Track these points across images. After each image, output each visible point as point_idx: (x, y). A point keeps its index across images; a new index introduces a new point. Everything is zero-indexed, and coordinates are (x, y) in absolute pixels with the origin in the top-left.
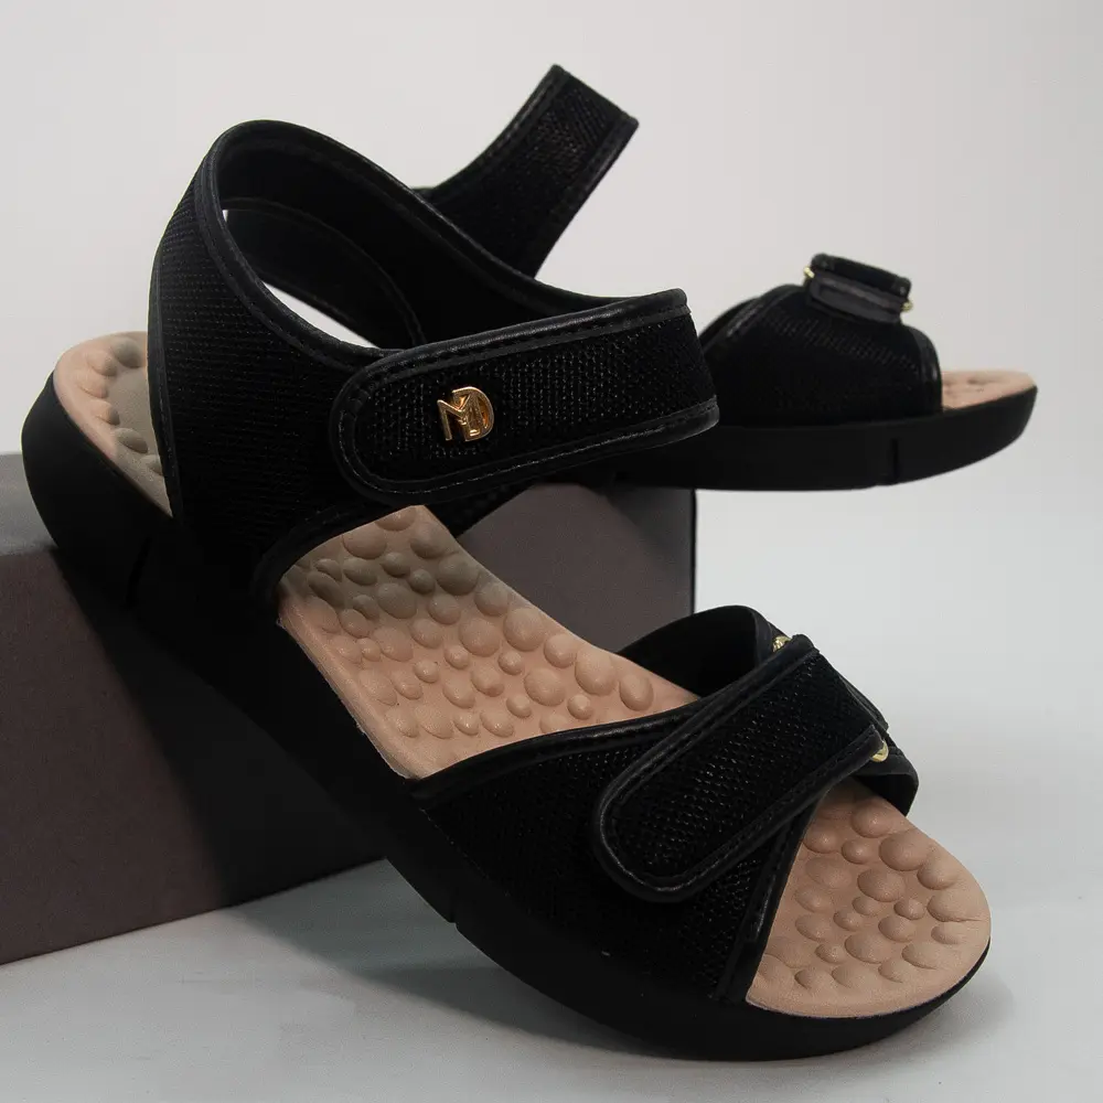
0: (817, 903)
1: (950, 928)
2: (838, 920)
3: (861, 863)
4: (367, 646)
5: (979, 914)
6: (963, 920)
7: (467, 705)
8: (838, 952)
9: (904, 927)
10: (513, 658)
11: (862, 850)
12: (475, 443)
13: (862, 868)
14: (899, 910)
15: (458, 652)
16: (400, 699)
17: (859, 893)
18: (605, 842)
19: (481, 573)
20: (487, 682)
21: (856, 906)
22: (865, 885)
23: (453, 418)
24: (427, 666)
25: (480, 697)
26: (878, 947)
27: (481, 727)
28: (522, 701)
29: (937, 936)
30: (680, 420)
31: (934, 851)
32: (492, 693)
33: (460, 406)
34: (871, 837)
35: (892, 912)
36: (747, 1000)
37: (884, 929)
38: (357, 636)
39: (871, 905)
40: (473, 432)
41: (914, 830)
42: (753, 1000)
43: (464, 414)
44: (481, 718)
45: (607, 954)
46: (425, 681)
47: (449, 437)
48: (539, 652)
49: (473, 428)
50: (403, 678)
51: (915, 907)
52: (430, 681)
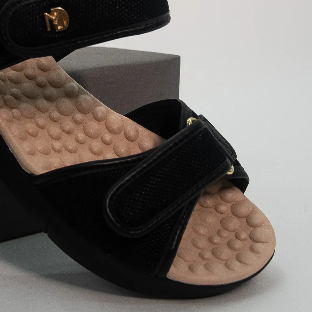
0: (202, 231)
1: (258, 246)
2: (210, 240)
3: (222, 213)
4: (15, 112)
5: (271, 240)
6: (264, 242)
7: (57, 138)
8: (208, 255)
9: (238, 244)
10: (79, 116)
11: (223, 208)
12: (61, 32)
13: (223, 216)
14: (237, 237)
15: (56, 114)
16: (29, 136)
17: (221, 228)
18: (108, 211)
19: (67, 78)
20: (67, 128)
21: (219, 233)
22: (223, 223)
23: (51, 21)
24: (41, 121)
25: (64, 134)
26: (226, 253)
27: (63, 148)
28: (81, 136)
29: (252, 250)
30: (152, 23)
31: (254, 210)
32: (69, 132)
33: (54, 17)
34: (228, 202)
35: (234, 237)
36: (167, 277)
37: (230, 245)
38: (11, 108)
39: (225, 233)
40: (59, 28)
41: (246, 199)
42: (169, 277)
43: (55, 19)
44: (63, 144)
45: (109, 255)
46: (40, 128)
47: (49, 30)
48: (91, 114)
49: (60, 26)
50: (30, 127)
51: (244, 235)
52: (42, 127)
